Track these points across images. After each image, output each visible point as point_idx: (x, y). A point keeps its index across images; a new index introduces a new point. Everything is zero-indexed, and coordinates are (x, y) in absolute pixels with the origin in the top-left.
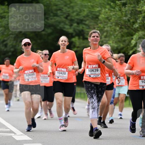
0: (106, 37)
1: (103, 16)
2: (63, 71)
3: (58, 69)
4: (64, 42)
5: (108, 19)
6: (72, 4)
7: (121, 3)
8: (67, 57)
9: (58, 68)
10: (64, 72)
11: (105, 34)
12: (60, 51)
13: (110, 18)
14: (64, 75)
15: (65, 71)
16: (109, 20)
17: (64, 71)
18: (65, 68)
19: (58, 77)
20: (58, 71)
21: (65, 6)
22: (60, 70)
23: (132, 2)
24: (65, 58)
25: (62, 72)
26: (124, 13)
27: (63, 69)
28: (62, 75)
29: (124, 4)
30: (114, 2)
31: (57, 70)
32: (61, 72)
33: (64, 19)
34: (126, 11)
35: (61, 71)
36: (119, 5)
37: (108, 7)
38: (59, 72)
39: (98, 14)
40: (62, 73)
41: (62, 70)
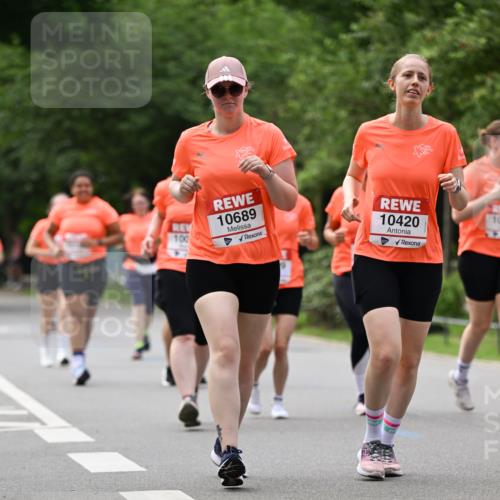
0: (309, 139)
1: (302, 77)
2: (406, 212)
3: (384, 203)
4: (415, 79)
5: (317, 85)
6: (210, 43)
7: (355, 39)
8: (425, 150)
9: (383, 200)
10: (412, 216)
11: (306, 131)
12: (392, 117)
13: (322, 83)
14: (412, 228)
15: (415, 210)
16: (321, 89)
17: (411, 212)
18: (414, 199)
19: (384, 240)
20: (385, 210)
21: (191, 46)
22: (393, 208)
23: (386, 38)
24: (415, 153)
25: (404, 215)
26: (362, 69)
27: (405, 205)
28: (403, 228)
29: (364, 44)
30: (334, 36)
31: (377, 207)
32: (397, 216)
33: (186, 87)
34: (369, 64)
35: (400, 211)
36: (348, 46)
37: (316, 50)
38: (387, 215)
39: (285, 71)
40: (404, 221)
41: (403, 208)
